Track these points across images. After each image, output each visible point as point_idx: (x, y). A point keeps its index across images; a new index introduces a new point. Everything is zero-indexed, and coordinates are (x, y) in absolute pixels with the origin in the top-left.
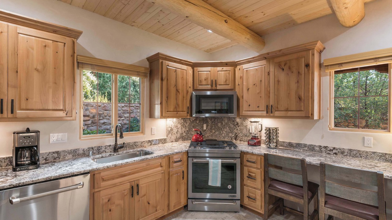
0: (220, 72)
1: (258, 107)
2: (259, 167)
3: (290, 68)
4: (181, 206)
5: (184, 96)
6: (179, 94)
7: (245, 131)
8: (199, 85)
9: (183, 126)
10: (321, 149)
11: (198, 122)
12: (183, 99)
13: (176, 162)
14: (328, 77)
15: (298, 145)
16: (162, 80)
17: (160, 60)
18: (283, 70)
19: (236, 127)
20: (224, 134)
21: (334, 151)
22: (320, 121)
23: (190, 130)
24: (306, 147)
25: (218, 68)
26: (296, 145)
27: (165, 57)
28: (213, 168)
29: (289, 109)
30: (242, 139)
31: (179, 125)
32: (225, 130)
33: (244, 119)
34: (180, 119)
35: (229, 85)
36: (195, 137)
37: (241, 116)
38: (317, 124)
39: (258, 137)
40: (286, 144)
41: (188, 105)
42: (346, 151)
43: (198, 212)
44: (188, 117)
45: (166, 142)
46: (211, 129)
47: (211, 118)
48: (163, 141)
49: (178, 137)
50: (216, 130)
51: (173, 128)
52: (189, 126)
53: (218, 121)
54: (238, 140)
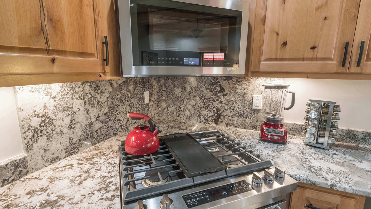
1: (313, 48)
7: (239, 106)
9: (90, 102)
11: (131, 88)
19: (218, 97)
20: (190, 110)
26: (366, 136)
30: (231, 122)
31: (75, 101)
32: (191, 103)
33: (239, 80)
34: (79, 83)
36: (136, 139)
40: (341, 133)
44: (108, 77)
45: (25, 171)
46: (158, 101)
47: (158, 78)
48: (9, 174)
49: (75, 139)
50: (170, 102)
51: (53, 116)
52: (110, 102)
53: (176, 84)
54: (222, 124)
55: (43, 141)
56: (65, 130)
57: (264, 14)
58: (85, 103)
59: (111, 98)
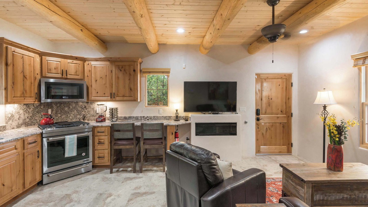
0: (70, 64)
1: (104, 94)
2: (107, 134)
3: (125, 70)
4: (36, 182)
5: (31, 82)
6: (26, 80)
7: (92, 113)
8: (48, 73)
9: (26, 111)
10: (141, 118)
11: (42, 107)
12: (31, 85)
13: (30, 143)
14: (144, 78)
15: (130, 117)
16: (7, 64)
17: (4, 44)
18: (121, 71)
19: (84, 110)
20: (72, 116)
21: (147, 118)
22: (141, 102)
23: (33, 115)
24: (134, 118)
25: (68, 60)
27: (11, 43)
28: (70, 142)
29: (125, 96)
30: (90, 119)
31: (21, 111)
32: (72, 113)
33: (92, 103)
34: (23, 105)
35: (79, 75)
36: (45, 121)
37: (90, 100)
38: (140, 104)
39: (103, 115)
40: (123, 118)
41: (36, 91)
42: (152, 117)
43: (55, 183)
44: (36, 103)
45: (5, 129)
46: (56, 114)
47: (56, 103)
48: (2, 129)
49: (20, 123)
50: (62, 114)
51: (14, 115)
52: (33, 112)
53: (65, 106)
54: (86, 120)
55: (11, 121)
56: (17, 120)
57: (91, 84)
58: (24, 111)
59: (33, 110)
